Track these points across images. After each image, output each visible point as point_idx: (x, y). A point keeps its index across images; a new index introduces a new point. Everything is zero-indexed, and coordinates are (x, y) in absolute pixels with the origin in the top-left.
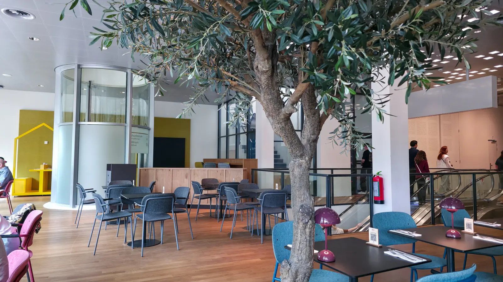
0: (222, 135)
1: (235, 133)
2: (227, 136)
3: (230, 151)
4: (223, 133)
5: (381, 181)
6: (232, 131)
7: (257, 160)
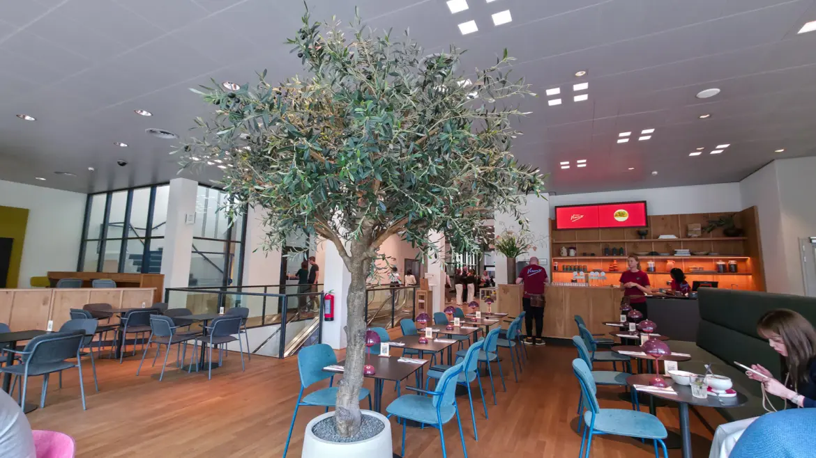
0: (90, 236)
1: (121, 237)
2: (103, 240)
3: (107, 261)
4: (94, 232)
5: (332, 299)
6: (115, 233)
7: (163, 276)
